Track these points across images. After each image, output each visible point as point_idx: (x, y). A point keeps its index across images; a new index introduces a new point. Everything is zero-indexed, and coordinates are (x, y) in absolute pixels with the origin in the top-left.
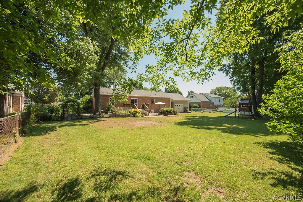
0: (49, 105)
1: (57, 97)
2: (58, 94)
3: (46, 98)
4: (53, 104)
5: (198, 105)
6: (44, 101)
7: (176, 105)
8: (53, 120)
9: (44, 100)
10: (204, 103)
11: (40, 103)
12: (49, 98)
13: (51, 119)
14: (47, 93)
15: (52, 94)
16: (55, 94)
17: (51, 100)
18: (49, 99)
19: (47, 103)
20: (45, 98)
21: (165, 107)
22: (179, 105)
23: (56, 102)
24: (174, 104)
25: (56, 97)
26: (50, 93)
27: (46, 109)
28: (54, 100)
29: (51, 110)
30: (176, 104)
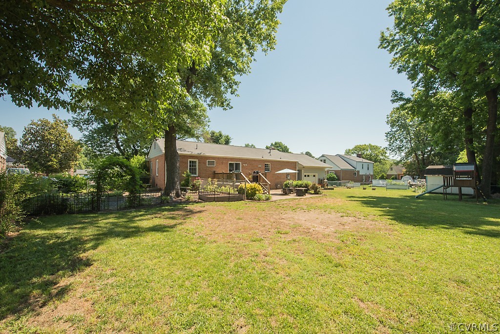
0: (59, 174)
1: (76, 161)
2: (77, 155)
3: (54, 162)
4: (67, 173)
5: (335, 176)
6: (51, 168)
7: (305, 176)
8: (72, 212)
9: (50, 166)
10: (345, 171)
11: (42, 172)
12: (60, 162)
13: (66, 209)
14: (56, 153)
15: (66, 155)
16: (72, 155)
17: (64, 164)
18: (60, 164)
19: (56, 171)
20: (52, 161)
21: (289, 178)
22: (308, 176)
23: (72, 170)
24: (303, 174)
25: (73, 160)
26: (62, 152)
27: (54, 183)
28: (69, 166)
29: (64, 184)
30: (305, 174)
